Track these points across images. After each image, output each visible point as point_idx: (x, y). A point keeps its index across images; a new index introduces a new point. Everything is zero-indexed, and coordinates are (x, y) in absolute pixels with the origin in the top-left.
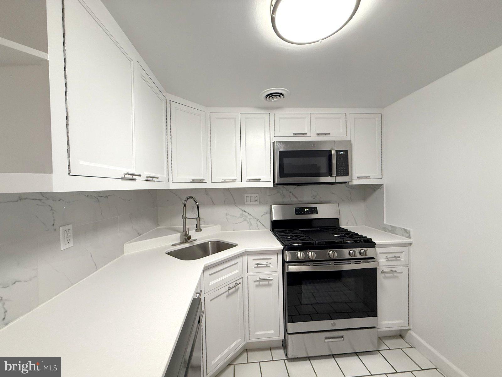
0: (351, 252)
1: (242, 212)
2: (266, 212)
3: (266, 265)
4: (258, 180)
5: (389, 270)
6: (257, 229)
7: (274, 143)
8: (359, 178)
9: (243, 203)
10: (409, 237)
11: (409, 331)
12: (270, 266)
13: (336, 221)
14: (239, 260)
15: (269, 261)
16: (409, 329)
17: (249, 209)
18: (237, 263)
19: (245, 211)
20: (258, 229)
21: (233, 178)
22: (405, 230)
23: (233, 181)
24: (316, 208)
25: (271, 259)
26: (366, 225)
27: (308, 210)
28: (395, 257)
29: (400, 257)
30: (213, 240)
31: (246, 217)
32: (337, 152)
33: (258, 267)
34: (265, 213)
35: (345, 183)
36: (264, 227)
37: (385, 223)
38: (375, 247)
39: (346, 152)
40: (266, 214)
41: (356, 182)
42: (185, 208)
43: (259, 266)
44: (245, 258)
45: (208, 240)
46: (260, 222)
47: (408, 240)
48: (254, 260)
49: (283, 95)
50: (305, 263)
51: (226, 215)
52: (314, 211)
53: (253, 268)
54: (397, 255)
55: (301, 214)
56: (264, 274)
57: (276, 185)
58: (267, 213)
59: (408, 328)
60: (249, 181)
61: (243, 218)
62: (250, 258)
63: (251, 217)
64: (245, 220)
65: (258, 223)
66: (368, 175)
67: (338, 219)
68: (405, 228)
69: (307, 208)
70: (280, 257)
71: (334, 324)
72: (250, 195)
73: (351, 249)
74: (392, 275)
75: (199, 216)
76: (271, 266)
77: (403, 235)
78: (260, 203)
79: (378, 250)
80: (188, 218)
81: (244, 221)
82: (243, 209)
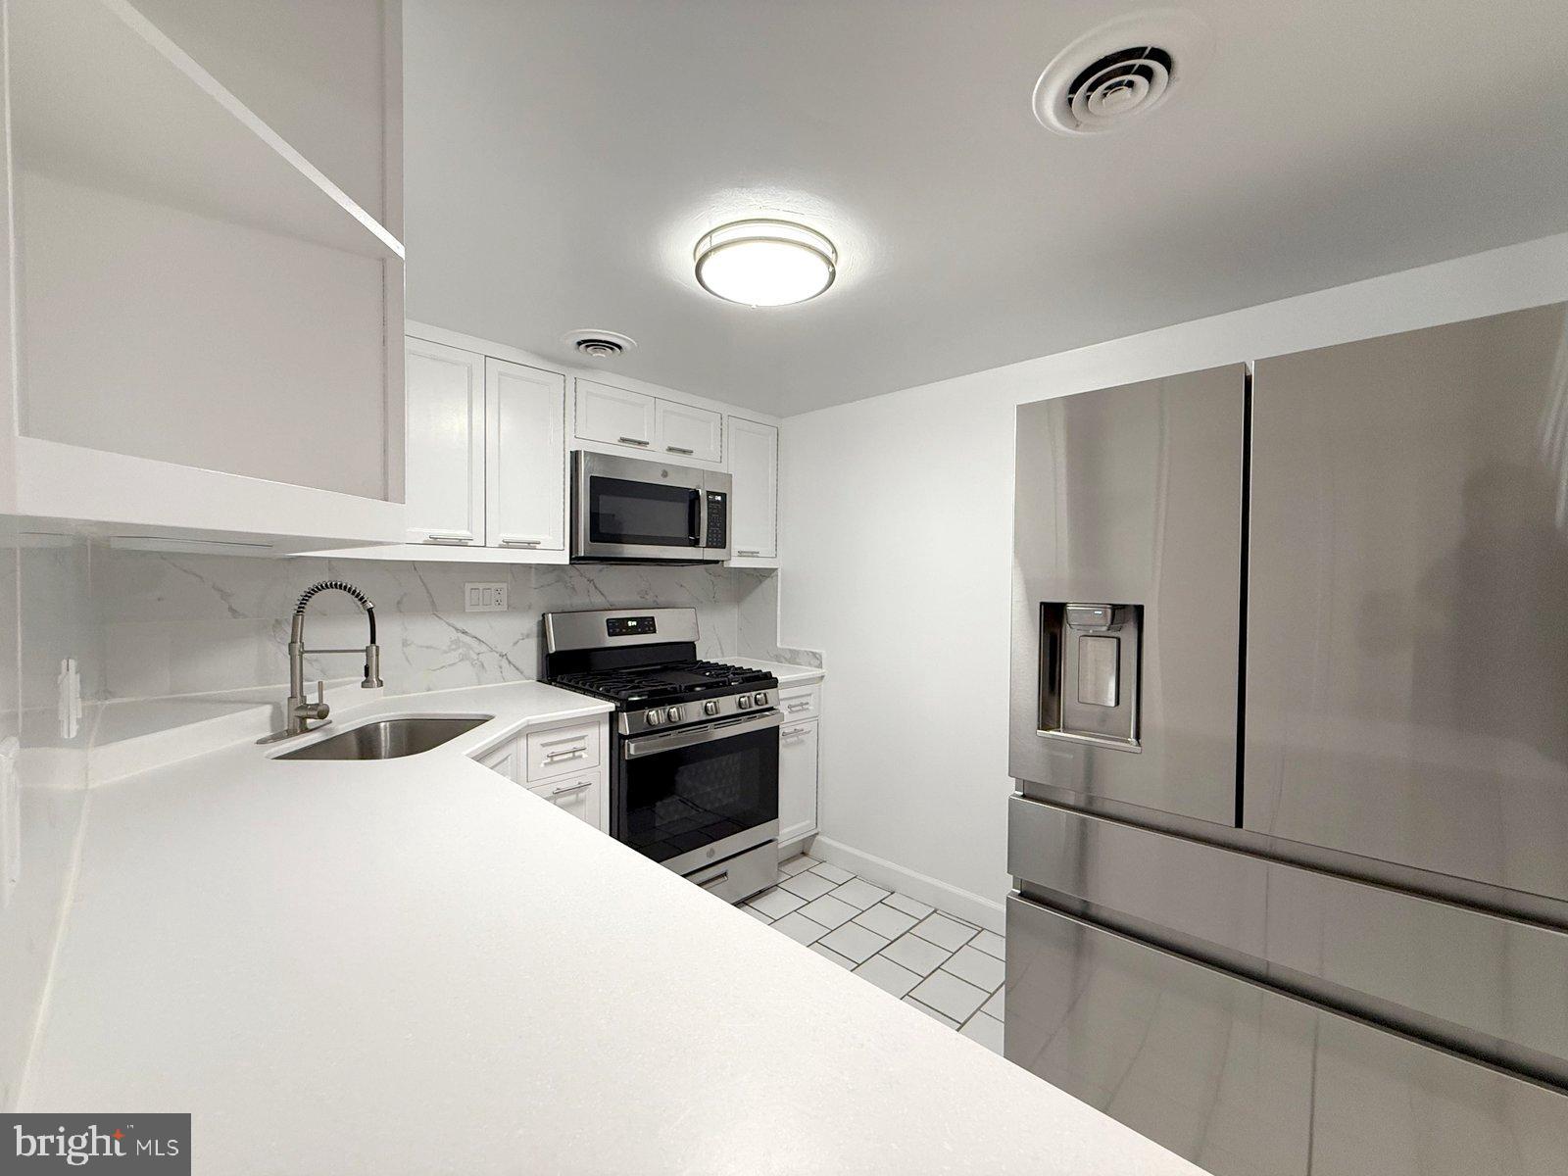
0: (742, 699)
1: (455, 635)
2: (525, 632)
3: (571, 755)
4: (530, 545)
5: (792, 730)
6: (500, 682)
7: (575, 456)
8: (741, 554)
9: (461, 610)
10: (820, 666)
11: (818, 837)
12: (581, 757)
13: (691, 646)
14: (511, 749)
15: (578, 745)
16: (817, 834)
17: (478, 627)
18: (506, 758)
19: (464, 632)
20: (504, 680)
21: (463, 533)
22: (814, 654)
23: (460, 543)
24: (653, 618)
25: (583, 737)
26: (739, 655)
27: (634, 623)
28: (802, 704)
29: (807, 703)
30: (392, 716)
31: (470, 647)
32: (709, 493)
33: (552, 763)
34: (522, 634)
35: (717, 562)
36: (522, 673)
37: (778, 645)
38: (776, 687)
39: (724, 496)
40: (526, 640)
41: (736, 563)
42: (302, 620)
43: (556, 759)
44: (523, 742)
45: (376, 718)
46: (510, 662)
47: (818, 672)
48: (543, 745)
49: (619, 347)
50: (661, 734)
51: (405, 643)
52: (647, 625)
53: (542, 765)
54: (804, 700)
55: (621, 634)
56: (566, 775)
57: (575, 559)
58: (528, 636)
59: (815, 832)
60: (507, 545)
61: (460, 651)
62: (535, 742)
63: (484, 648)
64: (464, 658)
65: (504, 662)
66: (756, 550)
67: (693, 643)
68: (814, 651)
69: (632, 619)
70: (605, 729)
71: (711, 853)
72: (481, 586)
73: (741, 695)
74: (796, 738)
75: (373, 641)
76: (584, 756)
77: (810, 665)
78: (512, 608)
79: (782, 693)
80: (307, 652)
81: (462, 659)
82: (460, 625)
